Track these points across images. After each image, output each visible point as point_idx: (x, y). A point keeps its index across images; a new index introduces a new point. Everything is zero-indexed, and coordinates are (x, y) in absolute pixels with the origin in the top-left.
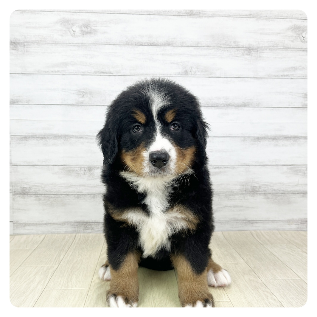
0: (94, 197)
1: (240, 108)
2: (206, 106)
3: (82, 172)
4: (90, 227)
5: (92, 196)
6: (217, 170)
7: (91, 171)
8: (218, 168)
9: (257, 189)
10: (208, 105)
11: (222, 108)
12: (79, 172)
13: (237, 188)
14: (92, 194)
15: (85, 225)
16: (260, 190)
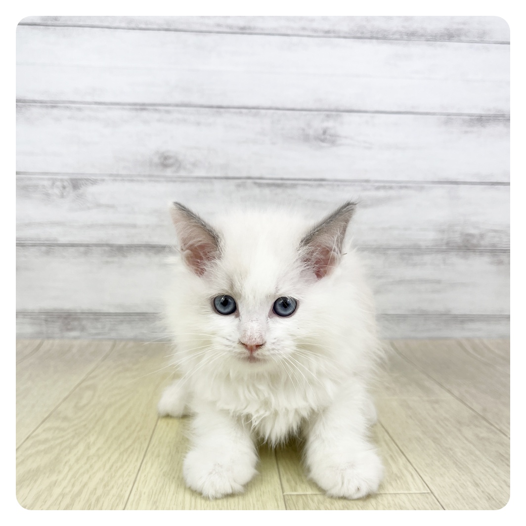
0: (86, 253)
1: (439, 43)
2: (359, 35)
3: (56, 191)
4: (76, 323)
5: (82, 249)
6: (381, 194)
7: (79, 189)
8: (384, 188)
9: (475, 241)
10: (362, 33)
11: (396, 41)
12: (50, 191)
13: (429, 237)
14: (81, 245)
15: (66, 318)
16: (483, 243)
